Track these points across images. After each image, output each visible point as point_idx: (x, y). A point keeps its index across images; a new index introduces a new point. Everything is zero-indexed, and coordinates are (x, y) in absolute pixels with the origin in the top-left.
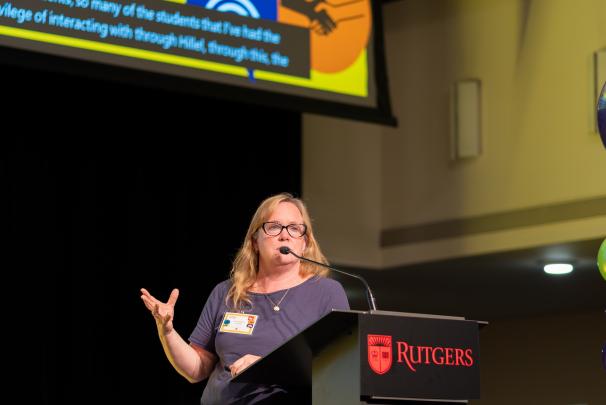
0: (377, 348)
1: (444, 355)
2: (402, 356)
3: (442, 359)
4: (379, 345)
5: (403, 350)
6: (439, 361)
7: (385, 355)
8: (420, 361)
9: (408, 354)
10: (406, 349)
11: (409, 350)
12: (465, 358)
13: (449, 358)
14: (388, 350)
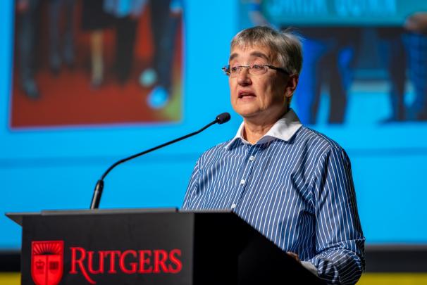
0: (43, 259)
1: (137, 260)
2: (77, 264)
3: (134, 266)
4: (45, 253)
5: (78, 257)
6: (130, 268)
7: (53, 266)
8: (101, 269)
9: (85, 262)
10: (83, 257)
11: (87, 256)
12: (168, 262)
13: (145, 264)
14: (57, 259)
